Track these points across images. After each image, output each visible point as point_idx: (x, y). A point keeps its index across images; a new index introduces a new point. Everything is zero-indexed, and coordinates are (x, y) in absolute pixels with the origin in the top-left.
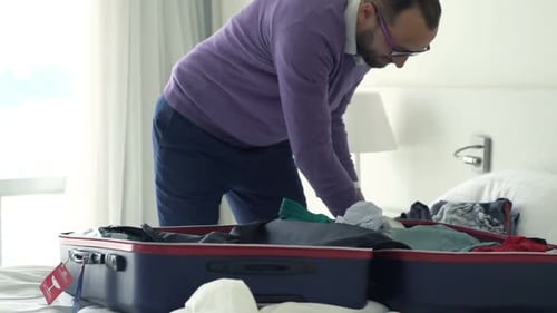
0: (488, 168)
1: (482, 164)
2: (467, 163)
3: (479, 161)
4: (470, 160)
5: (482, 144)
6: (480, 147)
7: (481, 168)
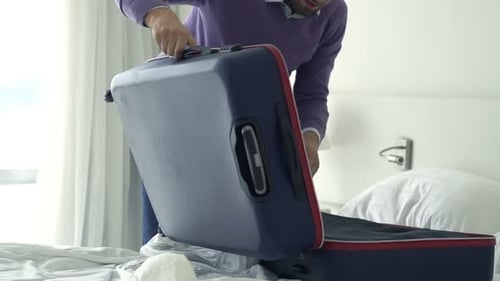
0: (409, 166)
1: (404, 163)
2: (390, 161)
3: (401, 160)
4: (394, 159)
5: (404, 145)
6: (402, 148)
7: (403, 167)
